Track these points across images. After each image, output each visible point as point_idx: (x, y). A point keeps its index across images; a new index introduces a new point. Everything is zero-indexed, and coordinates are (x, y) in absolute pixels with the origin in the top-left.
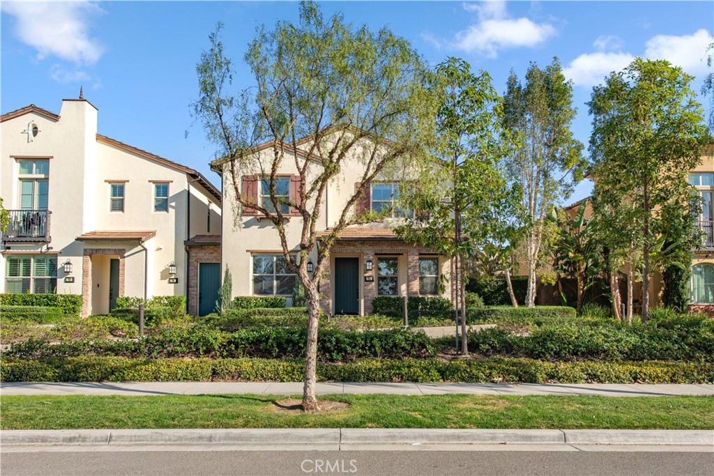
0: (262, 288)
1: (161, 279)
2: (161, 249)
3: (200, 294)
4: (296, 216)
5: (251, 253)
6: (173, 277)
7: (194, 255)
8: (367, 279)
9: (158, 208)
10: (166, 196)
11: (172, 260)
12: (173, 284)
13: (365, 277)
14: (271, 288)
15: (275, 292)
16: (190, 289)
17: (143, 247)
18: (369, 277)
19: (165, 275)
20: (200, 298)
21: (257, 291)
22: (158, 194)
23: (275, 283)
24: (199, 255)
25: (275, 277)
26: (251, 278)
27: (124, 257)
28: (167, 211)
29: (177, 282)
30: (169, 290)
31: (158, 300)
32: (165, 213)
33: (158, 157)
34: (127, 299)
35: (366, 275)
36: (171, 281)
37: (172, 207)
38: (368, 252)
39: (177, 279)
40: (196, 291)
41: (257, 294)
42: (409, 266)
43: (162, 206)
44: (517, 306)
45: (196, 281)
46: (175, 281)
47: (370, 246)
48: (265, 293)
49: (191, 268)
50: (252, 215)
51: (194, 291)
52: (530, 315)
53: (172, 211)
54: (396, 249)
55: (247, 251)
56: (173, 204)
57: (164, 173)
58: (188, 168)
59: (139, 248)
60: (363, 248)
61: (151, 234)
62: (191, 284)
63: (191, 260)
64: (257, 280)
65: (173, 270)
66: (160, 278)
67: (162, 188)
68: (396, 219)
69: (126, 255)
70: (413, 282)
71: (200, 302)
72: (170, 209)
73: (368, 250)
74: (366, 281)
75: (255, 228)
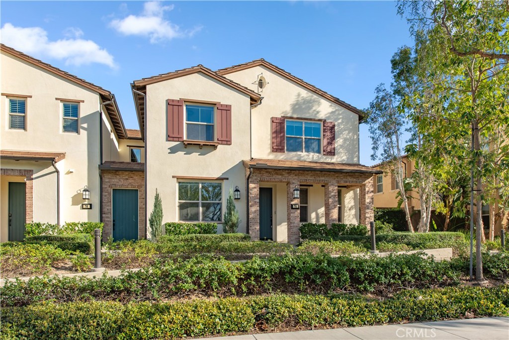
0: (188, 214)
1: (73, 204)
2: (71, 172)
3: (114, 221)
4: (222, 144)
5: (177, 178)
6: (86, 203)
7: (107, 180)
8: (294, 207)
9: (66, 128)
10: (77, 116)
11: (84, 184)
12: (87, 210)
13: (292, 205)
14: (197, 214)
15: (201, 218)
16: (104, 215)
17: (55, 168)
18: (295, 205)
19: (77, 200)
20: (114, 225)
21: (183, 217)
22: (66, 114)
23: (201, 209)
24: (113, 180)
25: (200, 204)
26: (177, 204)
27: (32, 179)
28: (77, 132)
29: (91, 208)
30: (82, 216)
31: (71, 226)
32: (75, 134)
33: (66, 74)
34: (38, 225)
35: (293, 203)
36: (84, 207)
37: (84, 128)
38: (294, 181)
39: (91, 205)
40: (110, 218)
41: (183, 220)
42: (330, 195)
43: (72, 126)
44: (413, 232)
45: (109, 208)
46: (89, 206)
47: (296, 175)
48: (191, 219)
49: (104, 194)
50: (178, 141)
51: (107, 217)
52: (433, 239)
53: (84, 134)
54: (318, 179)
55: (173, 177)
56: (85, 125)
57: (73, 92)
58: (101, 89)
59: (51, 169)
60: (290, 177)
61: (62, 156)
62: (105, 210)
63: (104, 186)
64: (182, 207)
65: (87, 195)
66: (71, 204)
67: (71, 108)
68: (306, 153)
69: (34, 176)
70: (333, 210)
71: (114, 229)
72: (81, 131)
73: (294, 179)
74: (292, 208)
75: (181, 154)
